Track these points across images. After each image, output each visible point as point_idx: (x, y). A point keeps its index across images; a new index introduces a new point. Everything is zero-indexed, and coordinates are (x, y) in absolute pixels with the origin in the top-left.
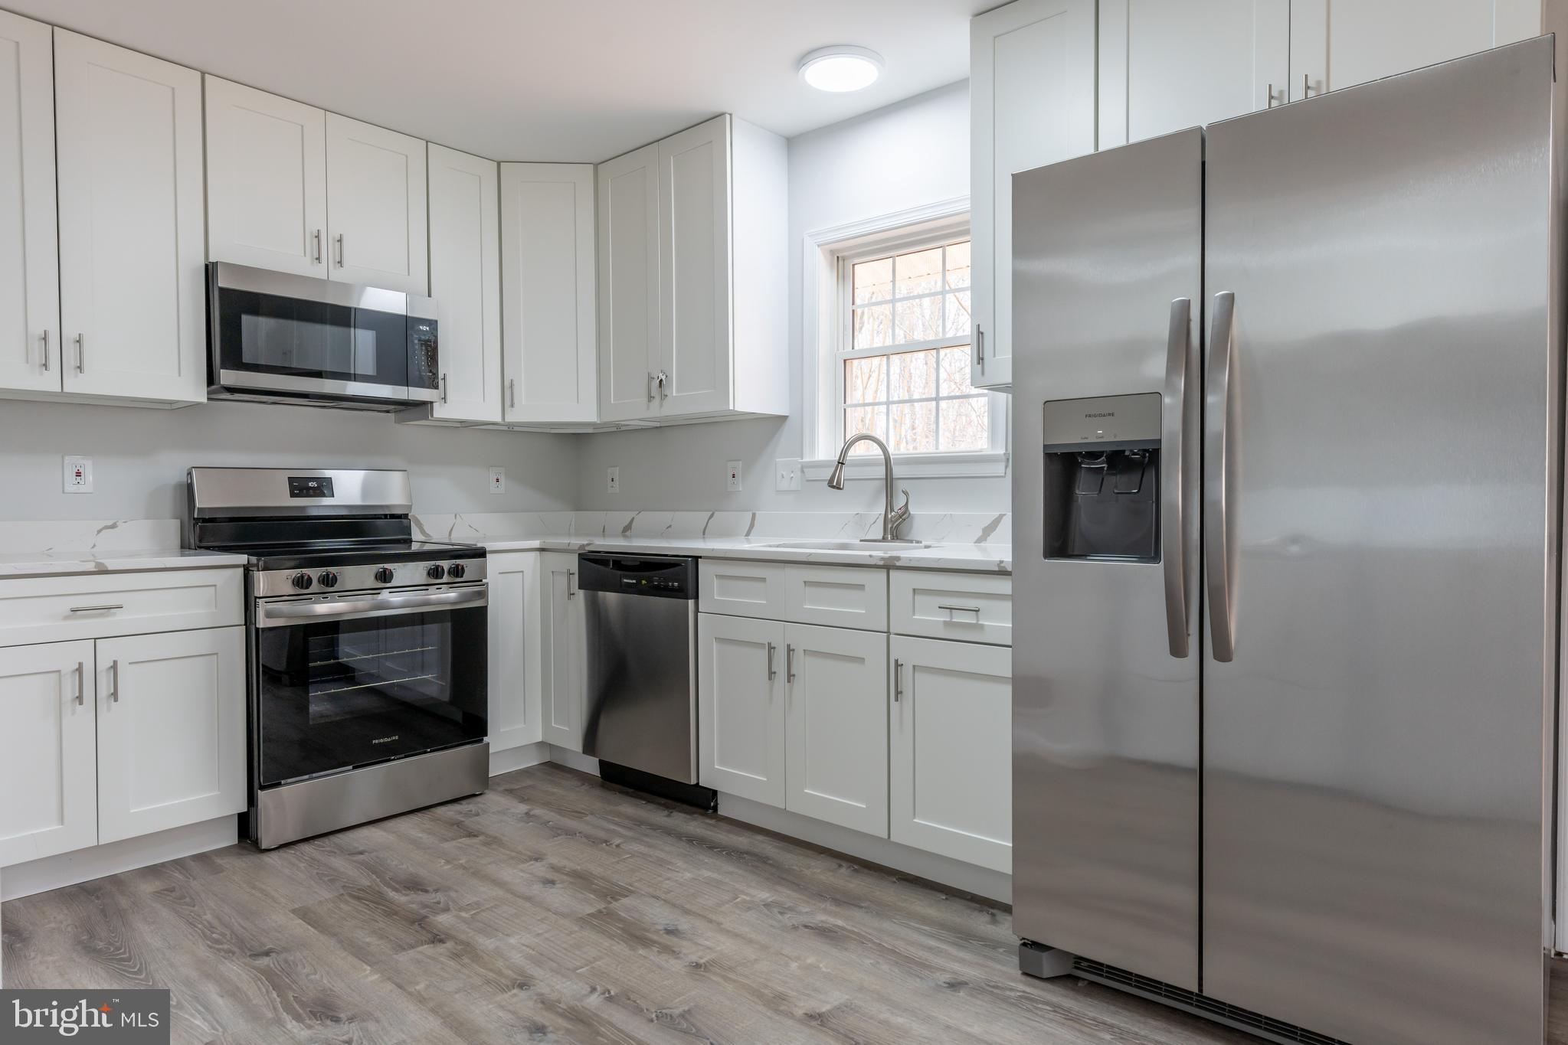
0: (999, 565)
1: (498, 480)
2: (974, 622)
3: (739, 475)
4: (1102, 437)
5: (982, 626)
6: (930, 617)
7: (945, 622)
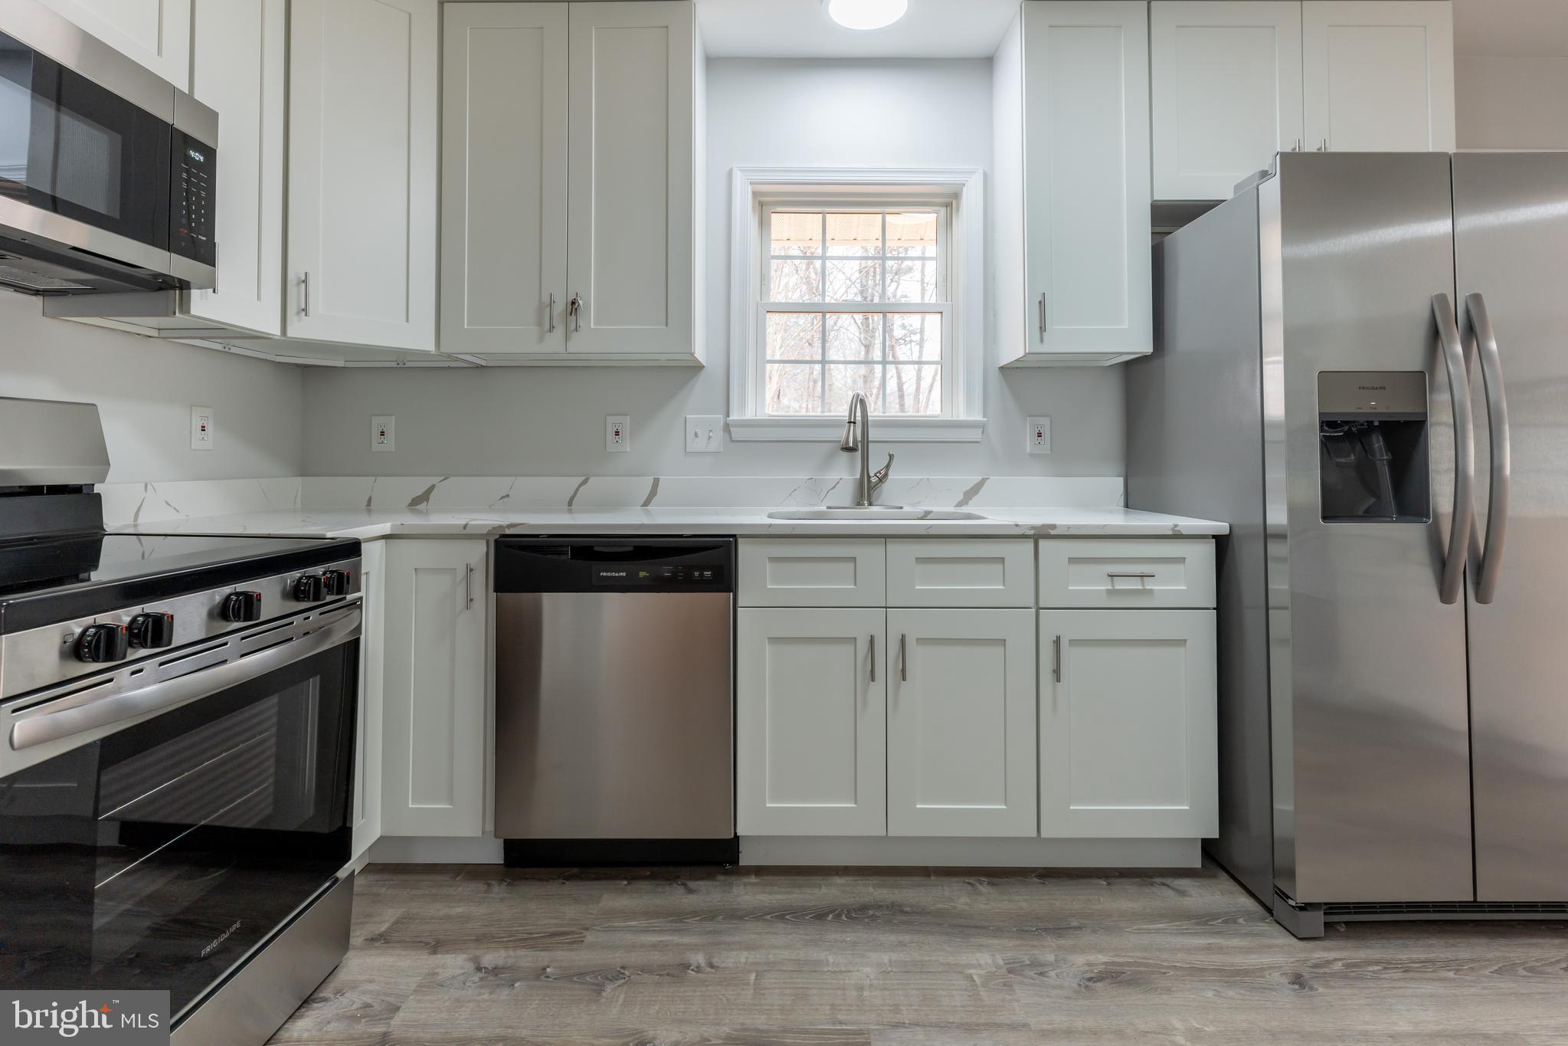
0: (1173, 529)
1: (203, 429)
2: (1141, 588)
3: (626, 431)
4: (1375, 408)
5: (1151, 592)
6: (1091, 585)
7: (1108, 591)
